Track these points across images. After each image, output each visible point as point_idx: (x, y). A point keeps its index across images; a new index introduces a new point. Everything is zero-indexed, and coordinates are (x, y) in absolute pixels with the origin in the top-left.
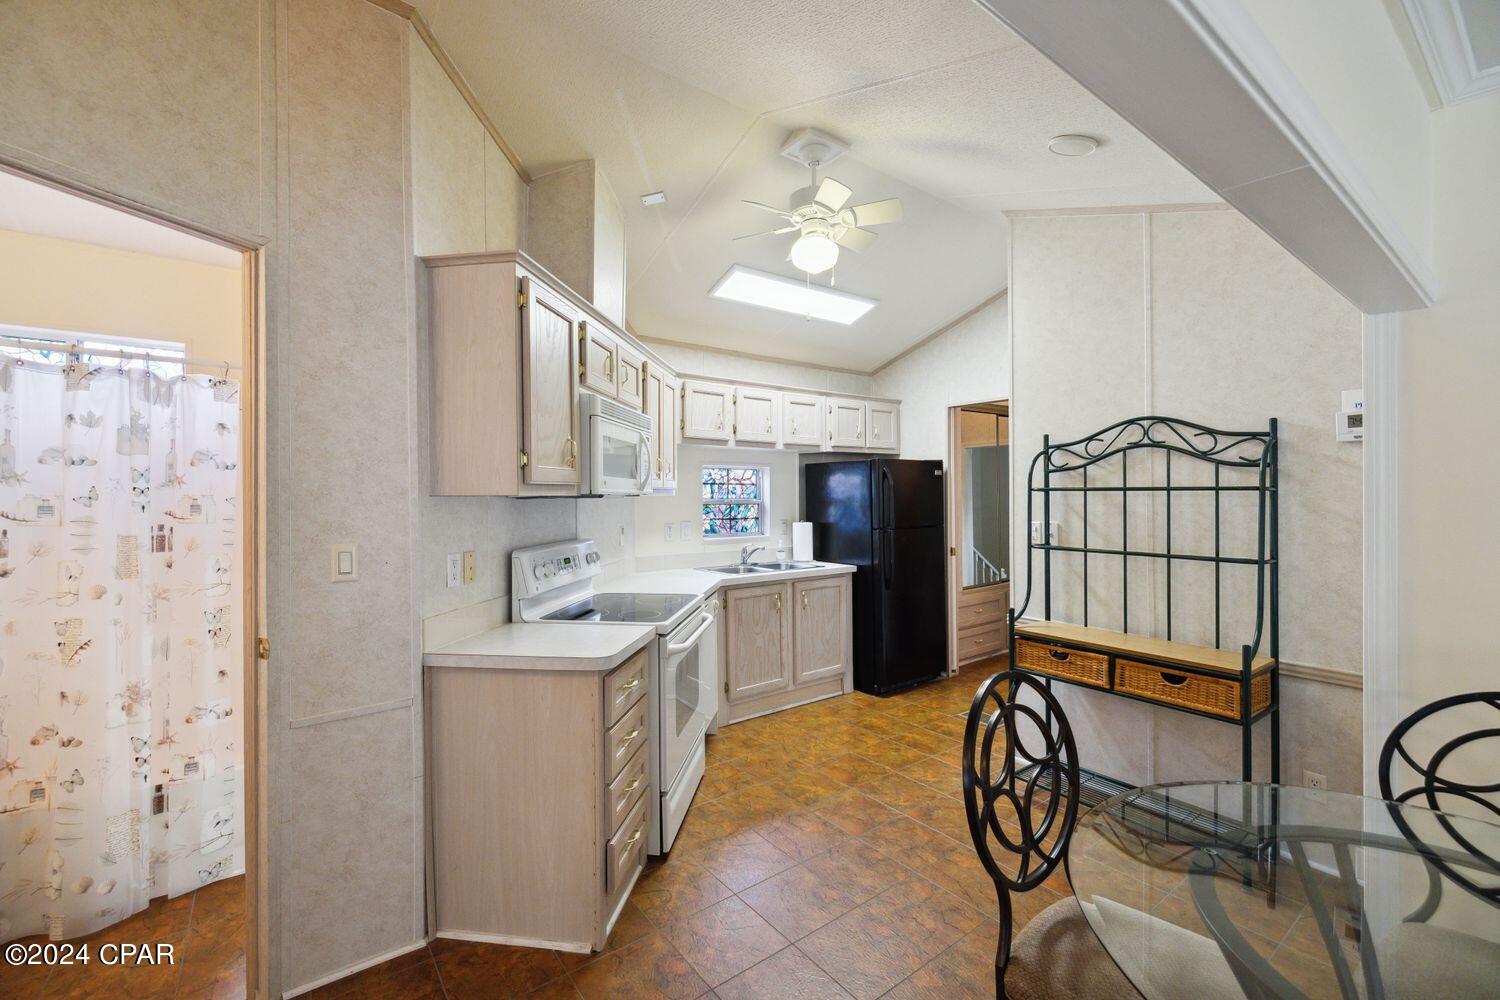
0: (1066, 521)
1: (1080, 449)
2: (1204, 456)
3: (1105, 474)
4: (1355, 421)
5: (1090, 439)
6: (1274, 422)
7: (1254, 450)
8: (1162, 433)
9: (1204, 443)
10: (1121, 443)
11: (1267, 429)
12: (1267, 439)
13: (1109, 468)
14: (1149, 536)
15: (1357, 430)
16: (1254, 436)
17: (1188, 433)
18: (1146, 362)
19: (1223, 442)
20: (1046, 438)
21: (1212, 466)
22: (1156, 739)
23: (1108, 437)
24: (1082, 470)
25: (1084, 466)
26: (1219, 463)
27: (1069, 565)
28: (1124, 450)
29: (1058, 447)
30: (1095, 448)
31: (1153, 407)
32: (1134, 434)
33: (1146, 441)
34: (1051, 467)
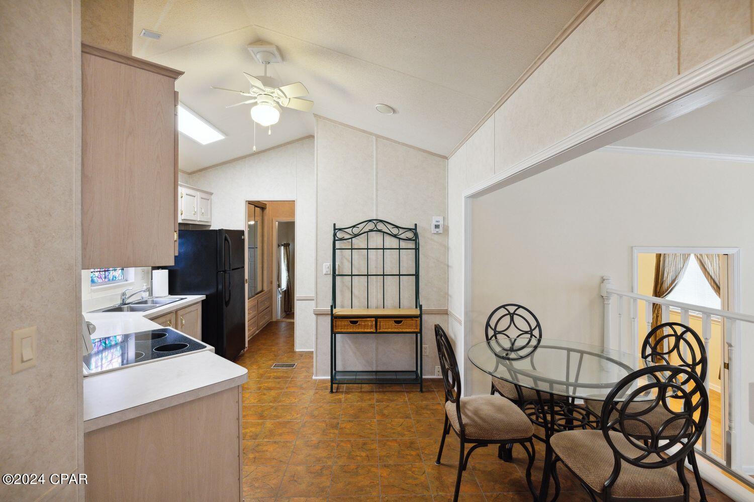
0: (342, 263)
1: (349, 231)
2: (395, 236)
3: (359, 242)
4: (437, 227)
5: (354, 226)
6: (416, 225)
7: (410, 235)
8: (381, 226)
9: (395, 231)
10: (366, 229)
11: (414, 227)
12: (414, 231)
13: (360, 240)
14: (375, 267)
15: (437, 230)
16: (410, 229)
17: (390, 227)
18: (374, 196)
19: (401, 231)
20: (335, 225)
21: (397, 240)
22: (377, 349)
23: (361, 226)
24: (350, 240)
25: (351, 238)
26: (400, 239)
27: (343, 282)
28: (367, 232)
29: (340, 229)
30: (356, 231)
31: (377, 215)
32: (371, 226)
33: (375, 229)
34: (336, 238)
